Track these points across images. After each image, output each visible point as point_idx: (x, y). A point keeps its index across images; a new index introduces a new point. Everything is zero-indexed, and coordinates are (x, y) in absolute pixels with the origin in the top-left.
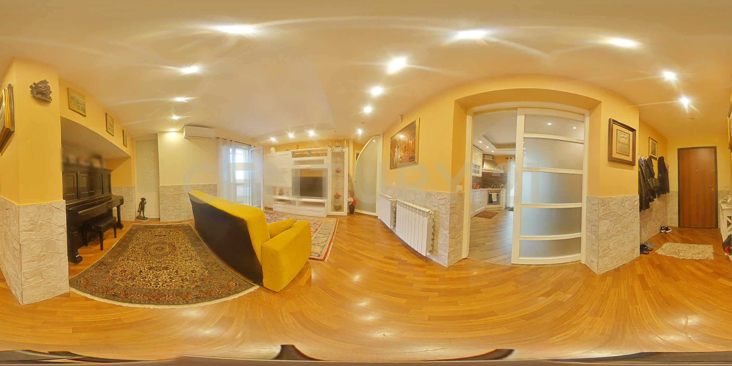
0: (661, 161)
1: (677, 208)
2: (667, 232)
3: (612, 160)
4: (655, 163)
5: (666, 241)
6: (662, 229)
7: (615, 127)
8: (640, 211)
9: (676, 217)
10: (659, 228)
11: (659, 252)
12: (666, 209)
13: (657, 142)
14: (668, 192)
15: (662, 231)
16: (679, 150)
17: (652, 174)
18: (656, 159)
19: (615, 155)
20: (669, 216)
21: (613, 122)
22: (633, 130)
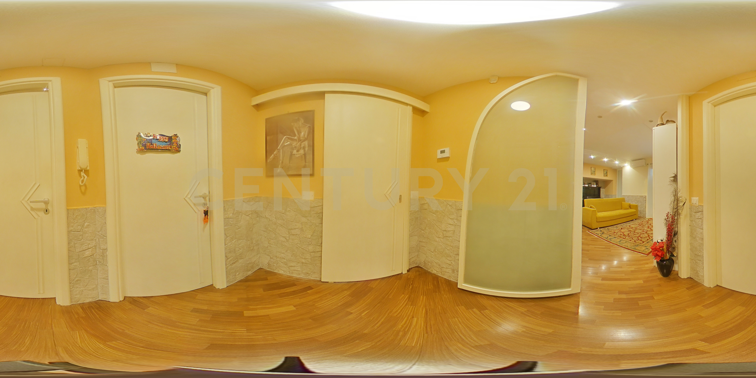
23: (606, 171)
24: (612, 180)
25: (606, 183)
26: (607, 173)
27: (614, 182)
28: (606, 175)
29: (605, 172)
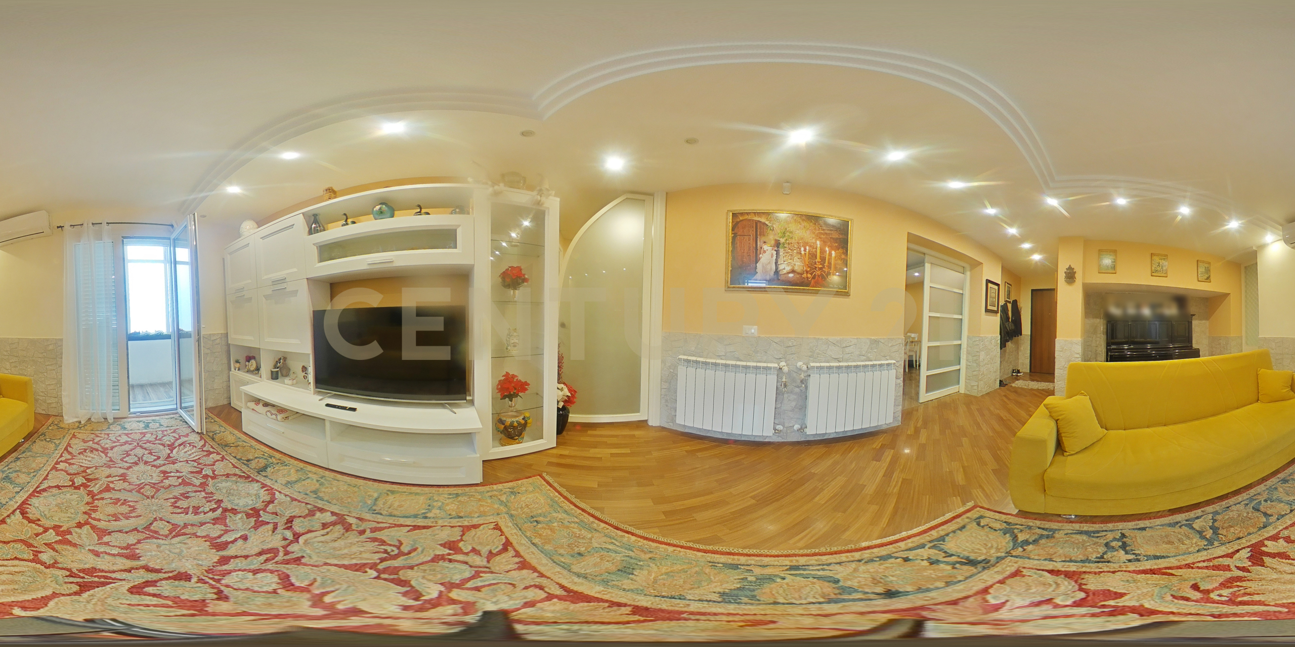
0: (1015, 303)
1: (1029, 352)
2: (1019, 374)
3: (987, 310)
4: (1010, 306)
5: (1018, 380)
6: (1013, 372)
7: (990, 285)
8: (1001, 349)
9: (1028, 362)
10: (1011, 370)
11: (1013, 385)
12: (1018, 353)
13: (1011, 285)
14: (1021, 335)
15: (1014, 374)
16: (1032, 290)
17: (1008, 318)
18: (1010, 302)
19: (989, 307)
20: (1020, 361)
21: (988, 281)
22: (998, 285)
23: (1207, 265)
24: (1227, 295)
25: (1212, 302)
26: (1208, 270)
27: (1233, 299)
28: (1207, 276)
29: (1202, 270)
